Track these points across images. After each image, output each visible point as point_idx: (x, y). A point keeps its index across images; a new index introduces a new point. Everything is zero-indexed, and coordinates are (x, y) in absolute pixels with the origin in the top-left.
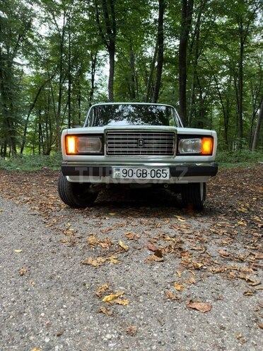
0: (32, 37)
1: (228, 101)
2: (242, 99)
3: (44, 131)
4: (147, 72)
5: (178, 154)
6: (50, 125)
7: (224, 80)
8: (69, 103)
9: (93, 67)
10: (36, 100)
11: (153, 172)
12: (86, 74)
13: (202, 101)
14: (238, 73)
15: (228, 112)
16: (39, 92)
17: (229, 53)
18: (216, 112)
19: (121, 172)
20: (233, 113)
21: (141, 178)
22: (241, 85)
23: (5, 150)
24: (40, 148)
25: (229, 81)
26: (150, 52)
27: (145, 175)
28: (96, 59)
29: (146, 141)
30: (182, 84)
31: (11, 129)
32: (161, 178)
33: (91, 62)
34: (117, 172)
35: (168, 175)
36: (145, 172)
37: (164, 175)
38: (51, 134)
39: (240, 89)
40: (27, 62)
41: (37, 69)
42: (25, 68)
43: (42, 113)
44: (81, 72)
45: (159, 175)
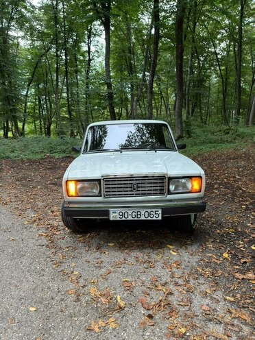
0: (25, 8)
1: (227, 68)
2: (241, 65)
3: (44, 104)
4: (143, 40)
5: (169, 193)
6: (49, 97)
7: (223, 45)
8: (66, 76)
9: (89, 38)
10: (34, 74)
11: (147, 213)
12: (83, 44)
13: (200, 68)
14: (237, 38)
15: (226, 79)
16: (36, 65)
17: (229, 17)
18: (214, 79)
19: (117, 214)
20: (232, 79)
21: (136, 219)
22: (241, 50)
23: (7, 124)
24: (41, 121)
25: (228, 46)
26: (146, 19)
27: (139, 216)
28: (91, 28)
29: (139, 185)
30: (179, 62)
31: (11, 107)
32: (154, 218)
33: (86, 32)
34: (114, 215)
35: (160, 215)
36: (139, 213)
37: (157, 216)
38: (51, 106)
39: (239, 55)
40: (21, 34)
41: (33, 40)
42: (20, 40)
43: (41, 86)
44: (77, 43)
45: (152, 216)
